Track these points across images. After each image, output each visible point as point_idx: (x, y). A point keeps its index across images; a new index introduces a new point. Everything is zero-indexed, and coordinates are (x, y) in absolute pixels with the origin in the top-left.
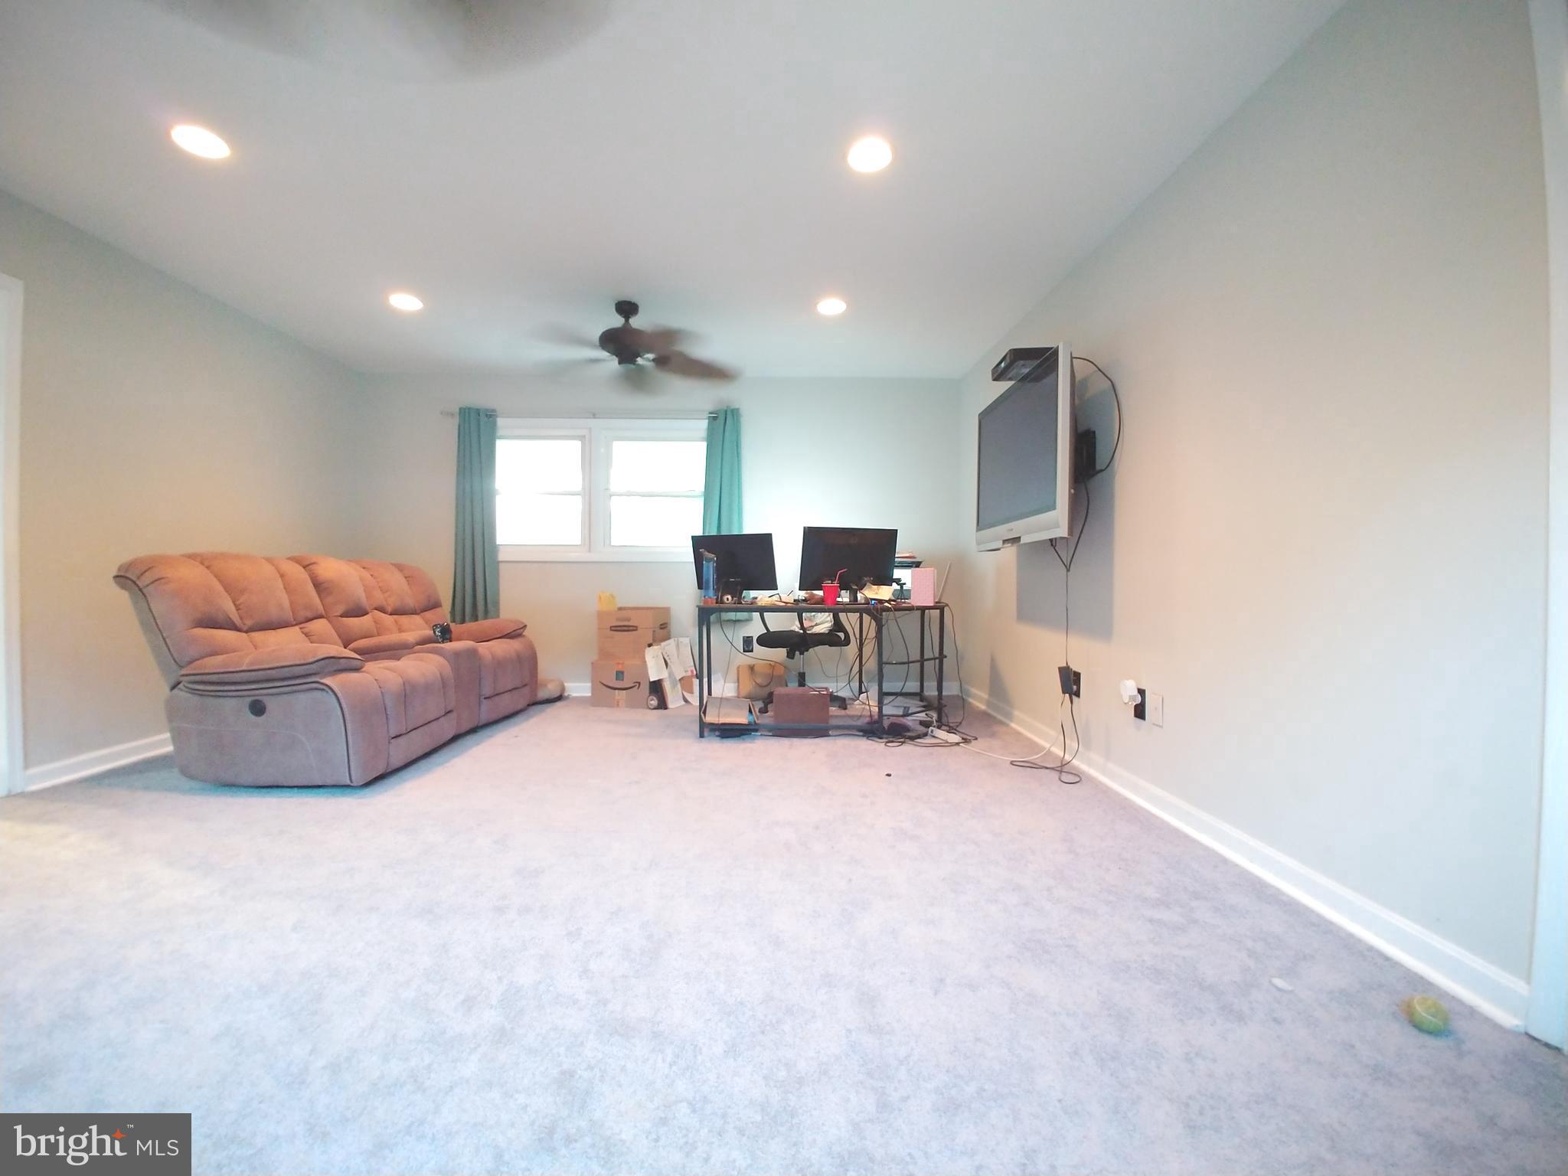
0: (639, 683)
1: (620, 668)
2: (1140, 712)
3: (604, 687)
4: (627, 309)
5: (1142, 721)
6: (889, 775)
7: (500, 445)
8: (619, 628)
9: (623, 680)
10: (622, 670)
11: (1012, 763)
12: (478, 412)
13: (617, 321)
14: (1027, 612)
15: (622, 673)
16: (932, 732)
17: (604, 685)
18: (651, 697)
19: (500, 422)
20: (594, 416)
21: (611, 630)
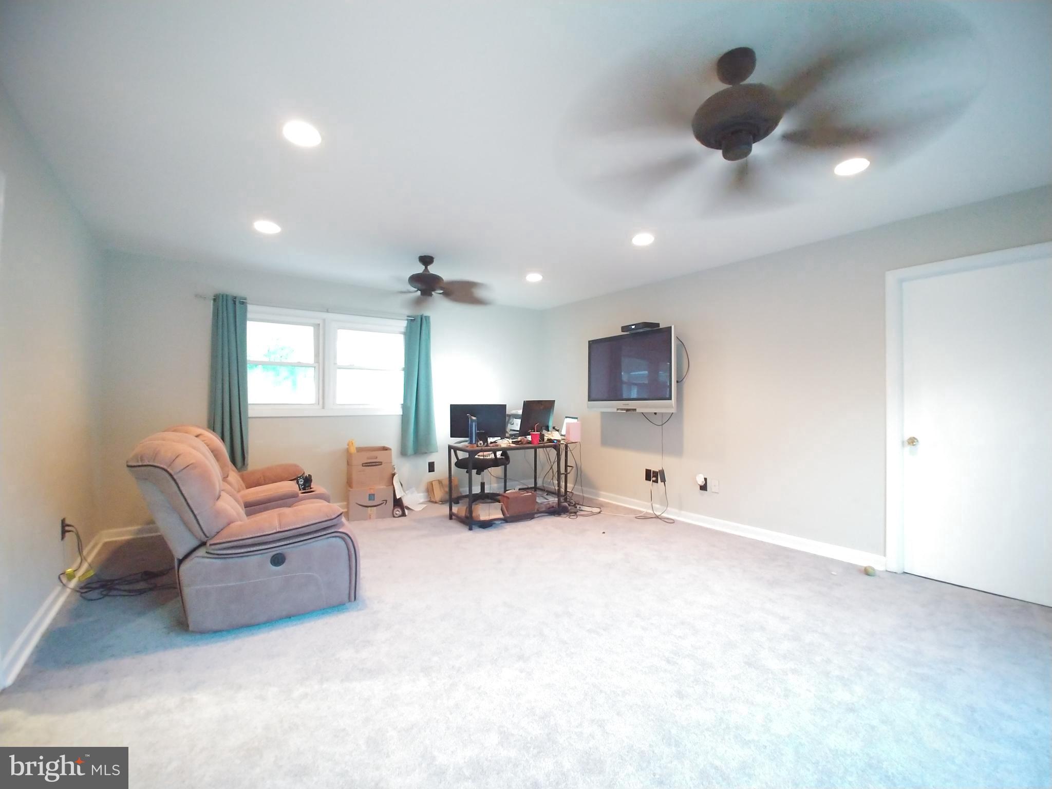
0: (386, 501)
1: (372, 492)
2: (704, 488)
3: (360, 507)
4: (426, 260)
5: (705, 492)
6: (604, 533)
7: (250, 326)
8: (369, 464)
9: (374, 500)
10: (373, 493)
11: (636, 517)
12: (234, 299)
13: (419, 269)
14: (607, 440)
15: (374, 495)
16: (580, 508)
17: (360, 505)
18: (396, 509)
19: (250, 308)
20: (327, 311)
21: (363, 466)
